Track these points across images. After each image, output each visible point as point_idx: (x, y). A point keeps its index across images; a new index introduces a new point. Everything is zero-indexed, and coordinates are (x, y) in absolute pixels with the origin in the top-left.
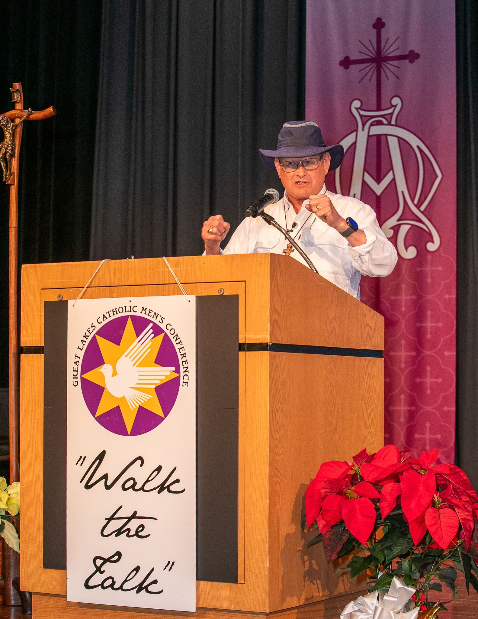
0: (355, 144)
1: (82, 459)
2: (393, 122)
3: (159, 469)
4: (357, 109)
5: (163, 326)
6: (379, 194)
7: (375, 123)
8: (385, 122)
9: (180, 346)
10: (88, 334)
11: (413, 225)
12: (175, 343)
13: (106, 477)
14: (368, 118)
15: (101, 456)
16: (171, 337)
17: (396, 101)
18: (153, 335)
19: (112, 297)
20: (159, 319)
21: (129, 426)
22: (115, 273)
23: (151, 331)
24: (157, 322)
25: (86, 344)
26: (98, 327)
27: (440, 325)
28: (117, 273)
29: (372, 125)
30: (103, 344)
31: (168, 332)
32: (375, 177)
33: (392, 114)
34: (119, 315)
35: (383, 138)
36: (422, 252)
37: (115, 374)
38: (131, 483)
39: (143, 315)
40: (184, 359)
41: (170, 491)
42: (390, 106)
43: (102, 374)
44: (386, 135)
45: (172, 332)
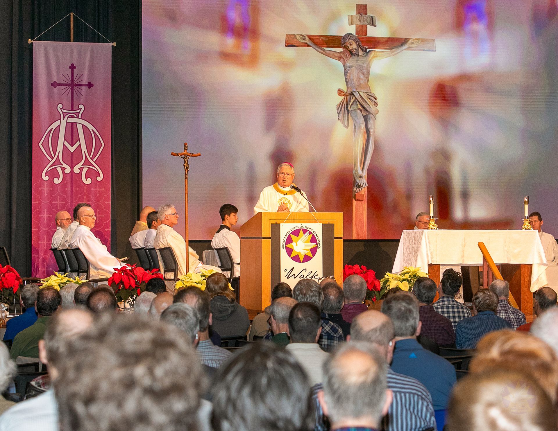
0: (60, 125)
1: (286, 270)
2: (80, 117)
3: (311, 272)
4: (61, 109)
5: (312, 232)
6: (72, 152)
7: (70, 116)
8: (76, 117)
9: (317, 237)
10: (287, 233)
11: (89, 168)
12: (316, 237)
13: (294, 275)
14: (67, 114)
15: (293, 269)
16: (315, 235)
17: (81, 106)
18: (309, 234)
19: (294, 223)
20: (311, 230)
21: (302, 260)
22: (295, 216)
23: (309, 233)
24: (310, 231)
25: (287, 237)
26: (291, 232)
27: (103, 216)
28: (296, 216)
29: (68, 117)
30: (293, 237)
31: (314, 234)
32: (70, 144)
33: (79, 113)
34: (298, 228)
35: (74, 124)
36: (94, 181)
37: (297, 245)
38: (303, 276)
39: (306, 229)
40: (319, 241)
41: (315, 278)
42: (78, 109)
43: (292, 245)
44: (76, 123)
45: (315, 233)
